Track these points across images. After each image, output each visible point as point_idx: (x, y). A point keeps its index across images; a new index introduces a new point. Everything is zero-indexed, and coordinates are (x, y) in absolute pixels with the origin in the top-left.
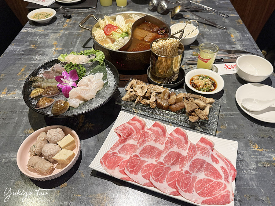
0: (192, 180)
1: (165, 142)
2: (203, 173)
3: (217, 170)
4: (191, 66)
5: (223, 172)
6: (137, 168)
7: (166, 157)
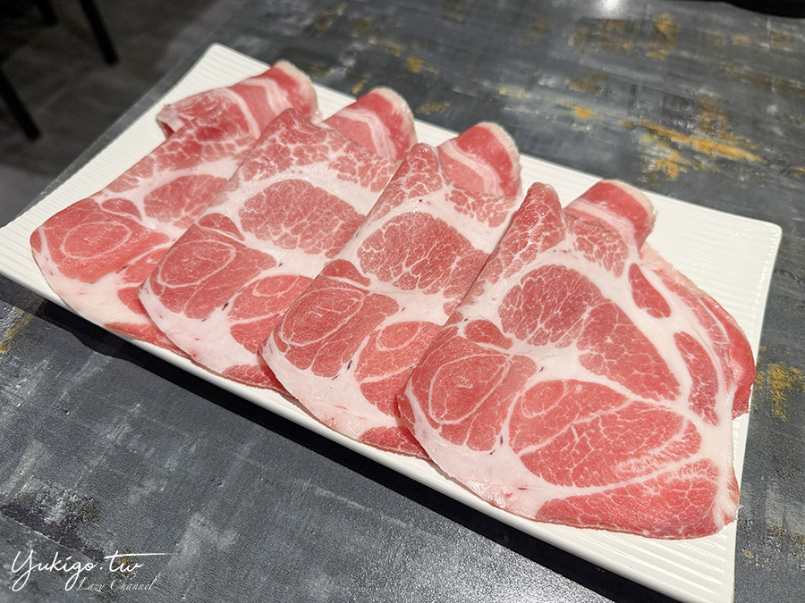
0: (504, 375)
2: (574, 352)
3: (651, 350)
6: (212, 281)
7: (375, 240)
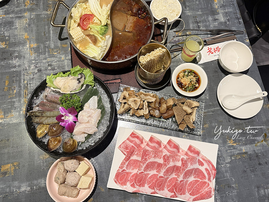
0: (185, 184)
1: (162, 156)
2: (193, 177)
3: (202, 172)
4: (175, 53)
5: (207, 173)
7: (165, 172)
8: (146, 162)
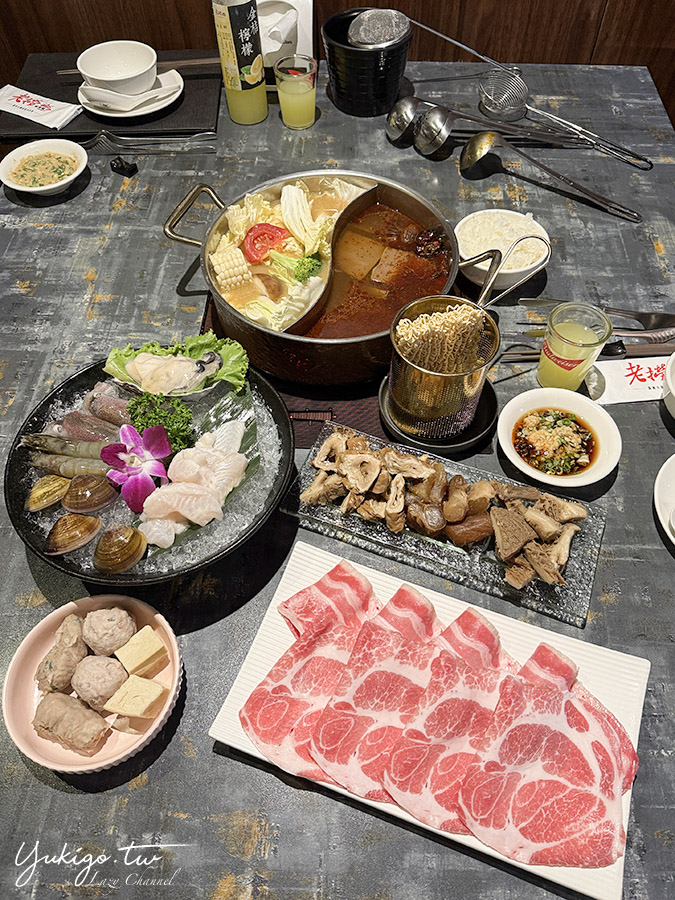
0: (504, 785)
1: (431, 660)
2: (539, 764)
3: (579, 754)
4: (518, 366)
5: (599, 761)
6: (345, 741)
7: (431, 717)
8: (366, 669)
